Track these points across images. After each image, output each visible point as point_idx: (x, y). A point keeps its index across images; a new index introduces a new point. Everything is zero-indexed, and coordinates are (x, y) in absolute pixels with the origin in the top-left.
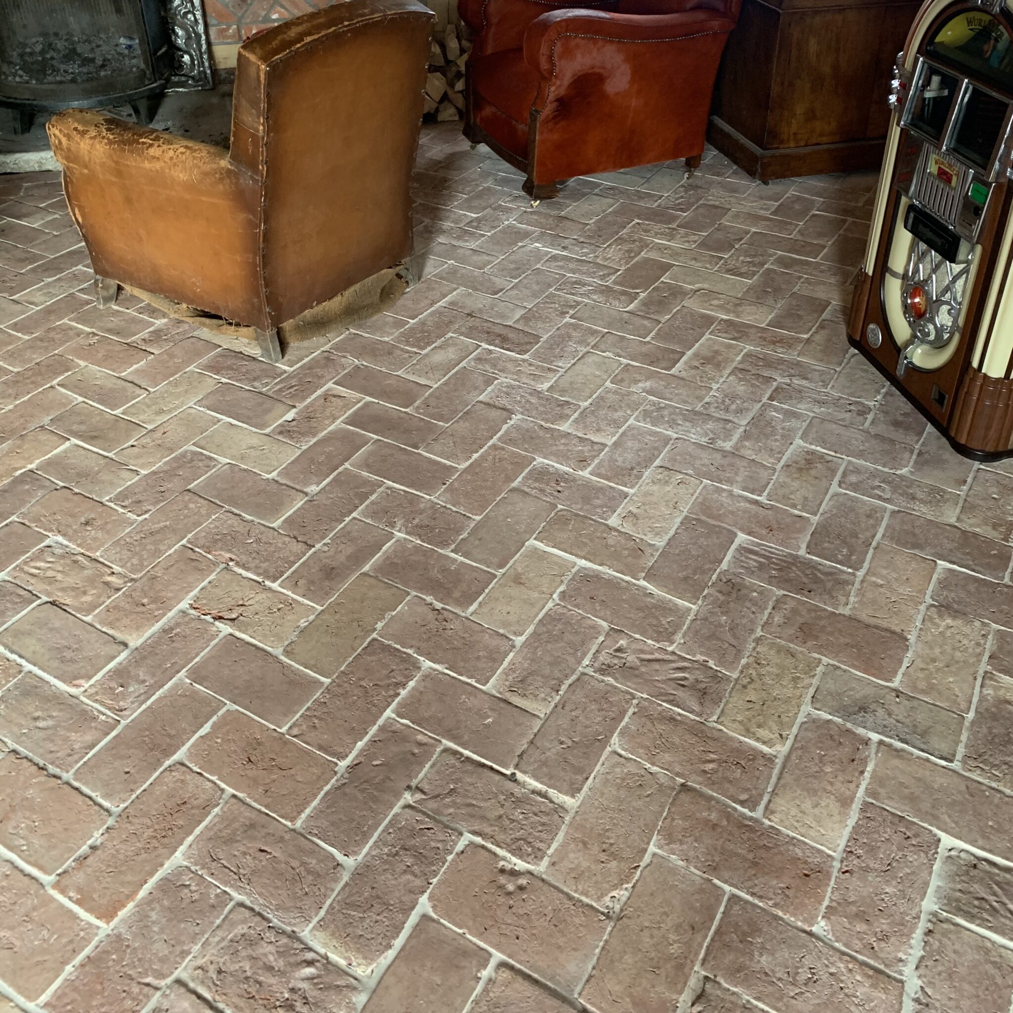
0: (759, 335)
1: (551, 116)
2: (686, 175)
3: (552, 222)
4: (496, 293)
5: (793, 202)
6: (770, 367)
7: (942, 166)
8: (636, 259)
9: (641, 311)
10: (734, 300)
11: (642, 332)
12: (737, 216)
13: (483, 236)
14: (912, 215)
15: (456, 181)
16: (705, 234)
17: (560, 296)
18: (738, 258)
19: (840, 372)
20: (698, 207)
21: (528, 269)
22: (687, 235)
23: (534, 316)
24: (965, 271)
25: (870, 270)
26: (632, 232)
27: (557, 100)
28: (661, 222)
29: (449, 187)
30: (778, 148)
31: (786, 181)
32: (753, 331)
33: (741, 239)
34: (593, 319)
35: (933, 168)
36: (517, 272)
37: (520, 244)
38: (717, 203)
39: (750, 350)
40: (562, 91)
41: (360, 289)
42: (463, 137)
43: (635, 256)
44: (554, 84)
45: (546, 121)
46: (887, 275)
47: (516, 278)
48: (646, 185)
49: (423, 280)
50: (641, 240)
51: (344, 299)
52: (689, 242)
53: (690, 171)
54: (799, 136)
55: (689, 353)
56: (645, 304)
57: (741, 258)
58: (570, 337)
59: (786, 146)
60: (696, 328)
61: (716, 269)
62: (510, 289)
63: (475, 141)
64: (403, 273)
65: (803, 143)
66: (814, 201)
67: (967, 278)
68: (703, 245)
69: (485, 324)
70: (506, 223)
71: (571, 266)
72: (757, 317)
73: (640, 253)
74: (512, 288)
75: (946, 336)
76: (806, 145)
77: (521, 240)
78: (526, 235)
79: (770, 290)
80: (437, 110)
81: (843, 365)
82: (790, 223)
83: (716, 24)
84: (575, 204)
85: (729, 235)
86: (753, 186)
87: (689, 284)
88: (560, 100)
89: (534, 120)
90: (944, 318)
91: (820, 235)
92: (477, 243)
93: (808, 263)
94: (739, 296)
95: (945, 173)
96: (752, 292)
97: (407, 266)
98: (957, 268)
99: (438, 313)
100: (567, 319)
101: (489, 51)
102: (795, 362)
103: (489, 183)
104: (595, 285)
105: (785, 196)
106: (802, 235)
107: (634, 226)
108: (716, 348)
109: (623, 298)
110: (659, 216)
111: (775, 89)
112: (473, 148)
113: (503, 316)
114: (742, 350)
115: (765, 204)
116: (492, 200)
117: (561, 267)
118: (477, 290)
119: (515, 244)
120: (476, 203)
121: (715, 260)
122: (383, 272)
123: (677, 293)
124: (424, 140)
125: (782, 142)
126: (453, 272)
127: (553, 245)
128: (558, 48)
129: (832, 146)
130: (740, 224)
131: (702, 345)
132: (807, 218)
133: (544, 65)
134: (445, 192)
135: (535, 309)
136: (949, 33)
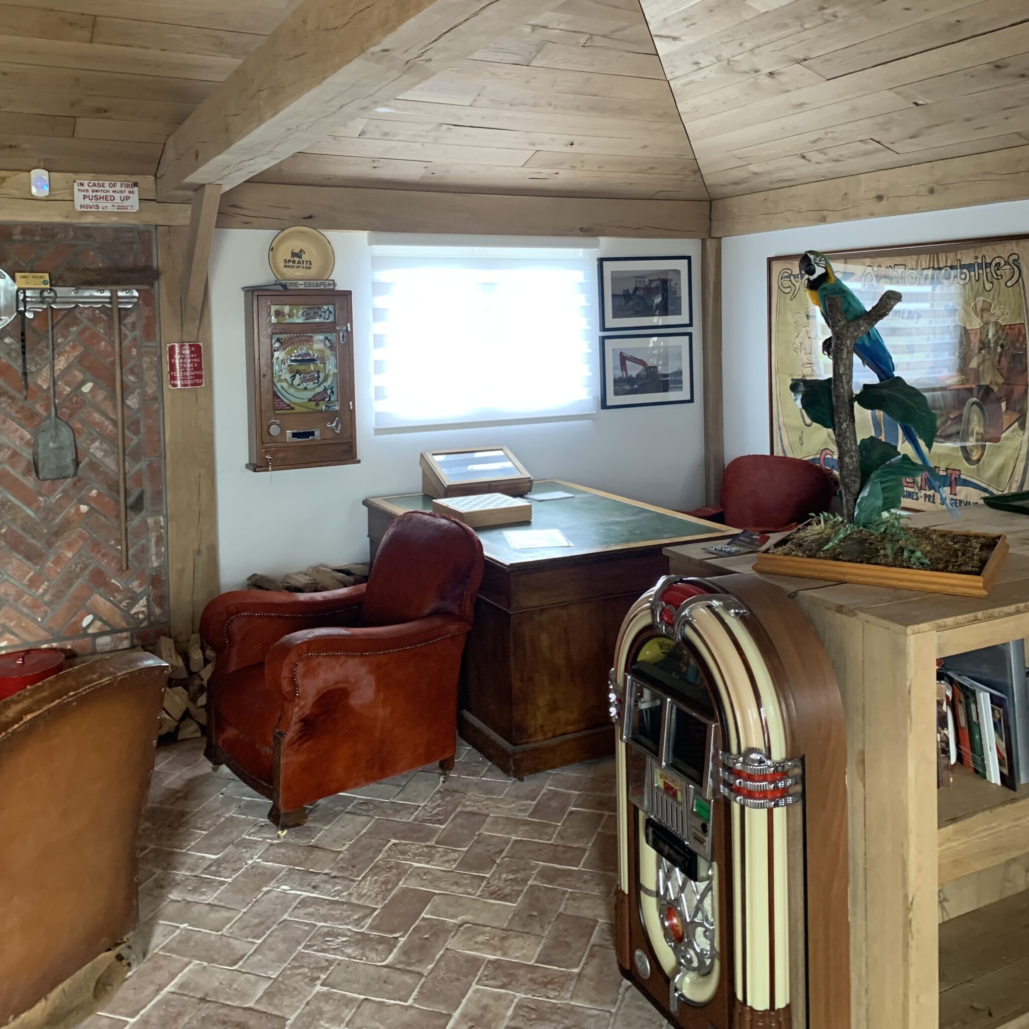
0: (529, 976)
1: (296, 738)
2: (442, 779)
3: (300, 854)
4: (235, 963)
5: (549, 799)
6: (544, 1020)
7: (666, 781)
8: (394, 892)
9: (400, 962)
10: (499, 932)
11: (403, 993)
12: (495, 822)
13: (222, 883)
14: (650, 830)
15: (194, 815)
16: (465, 849)
17: (309, 956)
18: (500, 875)
19: (616, 1014)
20: (456, 816)
21: (274, 923)
22: (446, 853)
23: (280, 991)
24: (709, 888)
25: (625, 888)
26: (389, 856)
27: (301, 721)
28: (419, 839)
29: (187, 823)
30: (527, 743)
31: (541, 775)
32: (521, 972)
33: (502, 851)
34: (348, 983)
35: (659, 783)
36: (260, 929)
37: (265, 889)
38: (475, 809)
39: (521, 1000)
40: (307, 711)
41: (69, 986)
42: (204, 757)
43: (393, 888)
44: (298, 704)
45: (291, 744)
46: (642, 894)
47: (258, 937)
48: (401, 795)
49: (149, 956)
50: (398, 866)
51: (49, 1002)
52: (448, 861)
53: (445, 774)
54: (546, 728)
55: (456, 1014)
56: (406, 952)
57: (504, 876)
58: (321, 1013)
59: (534, 739)
60: (462, 978)
61: (478, 893)
62: (251, 955)
63: (217, 763)
64: (124, 953)
65: (550, 735)
66: (569, 795)
67: (712, 895)
68: (464, 863)
69: (221, 1011)
70: (250, 862)
71: (323, 911)
72: (525, 951)
73: (397, 884)
74: (255, 951)
75: (708, 962)
76: (553, 737)
77: (266, 884)
78: (272, 875)
79: (535, 913)
80: (177, 729)
81: (618, 1003)
82: (549, 826)
83: (453, 628)
84: (327, 827)
85: (489, 848)
86: (508, 784)
87: (453, 917)
88: (305, 721)
89: (279, 743)
90: (701, 942)
91: (580, 836)
92: (215, 895)
93: (569, 873)
94: (505, 925)
95: (671, 788)
96: (517, 918)
97: (129, 943)
98: (702, 886)
99: (166, 1002)
100: (319, 988)
101: (233, 667)
102: (569, 1008)
103: (232, 813)
104: (349, 933)
105: (542, 793)
106: (562, 838)
107: (390, 848)
108: (485, 1001)
109: (380, 947)
110: (417, 832)
111: (517, 684)
112: (215, 770)
113: (243, 995)
114: (512, 1001)
115: (523, 805)
116: (235, 834)
117: (311, 915)
118: (214, 961)
119: (258, 889)
120: (216, 840)
121: (476, 881)
122: (99, 957)
123: (438, 931)
124: (161, 764)
125: (530, 736)
126: (186, 939)
127: (302, 885)
128: (300, 669)
129: (578, 735)
130: (499, 832)
131: (469, 1000)
132: (565, 817)
133: (286, 687)
134: (182, 830)
135: (280, 979)
136: (648, 653)
